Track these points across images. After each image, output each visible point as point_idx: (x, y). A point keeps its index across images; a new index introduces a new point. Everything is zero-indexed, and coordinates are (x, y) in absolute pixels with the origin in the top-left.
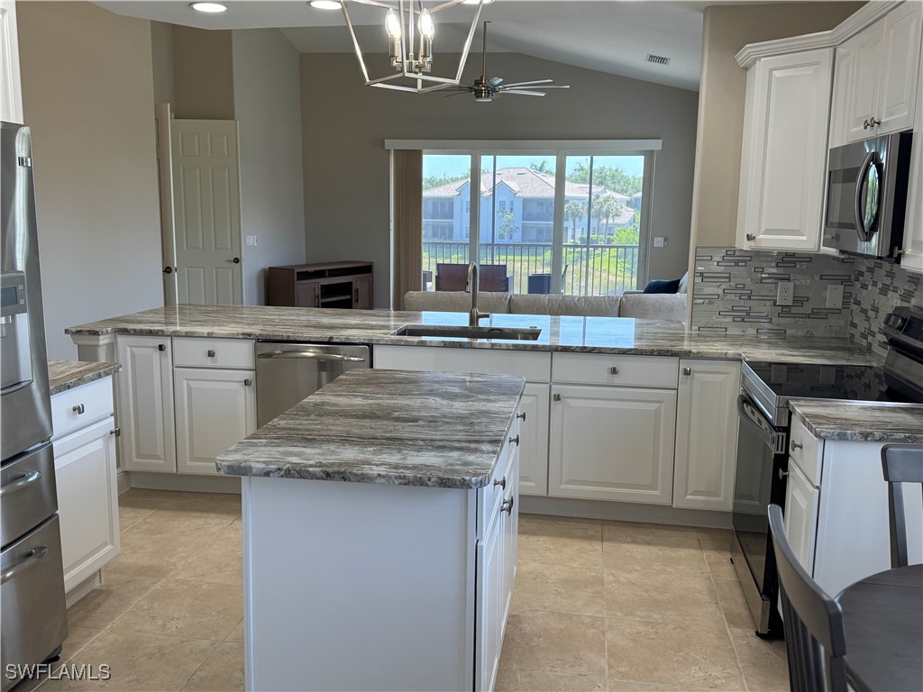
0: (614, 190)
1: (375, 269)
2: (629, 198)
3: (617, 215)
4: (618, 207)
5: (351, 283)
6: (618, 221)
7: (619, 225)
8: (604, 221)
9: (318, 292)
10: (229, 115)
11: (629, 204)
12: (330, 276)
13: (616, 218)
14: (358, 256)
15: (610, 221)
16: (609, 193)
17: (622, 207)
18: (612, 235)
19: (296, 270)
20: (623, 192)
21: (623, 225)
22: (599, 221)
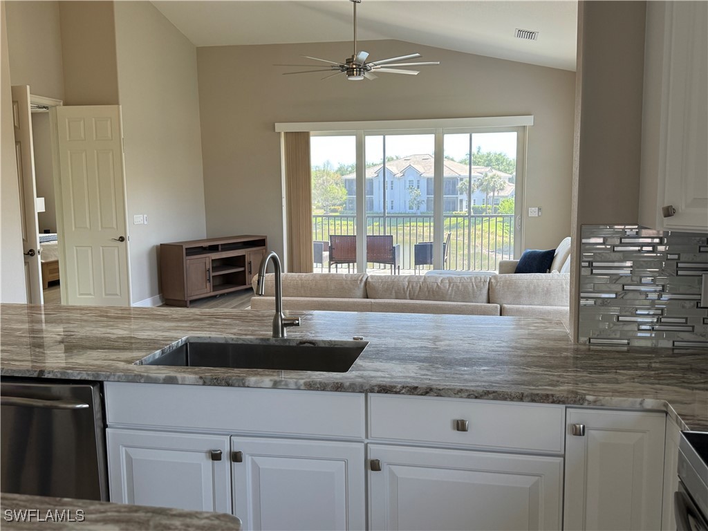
0: (499, 170)
1: (268, 242)
2: (511, 176)
3: (502, 189)
4: (502, 183)
5: (244, 256)
6: (502, 194)
7: (503, 197)
8: (491, 194)
9: (209, 266)
10: (114, 101)
11: (510, 180)
12: (223, 250)
13: (500, 191)
14: (252, 230)
15: (496, 194)
16: (494, 171)
17: (505, 183)
18: (498, 204)
19: (184, 247)
20: (505, 171)
21: (507, 197)
22: (487, 194)
